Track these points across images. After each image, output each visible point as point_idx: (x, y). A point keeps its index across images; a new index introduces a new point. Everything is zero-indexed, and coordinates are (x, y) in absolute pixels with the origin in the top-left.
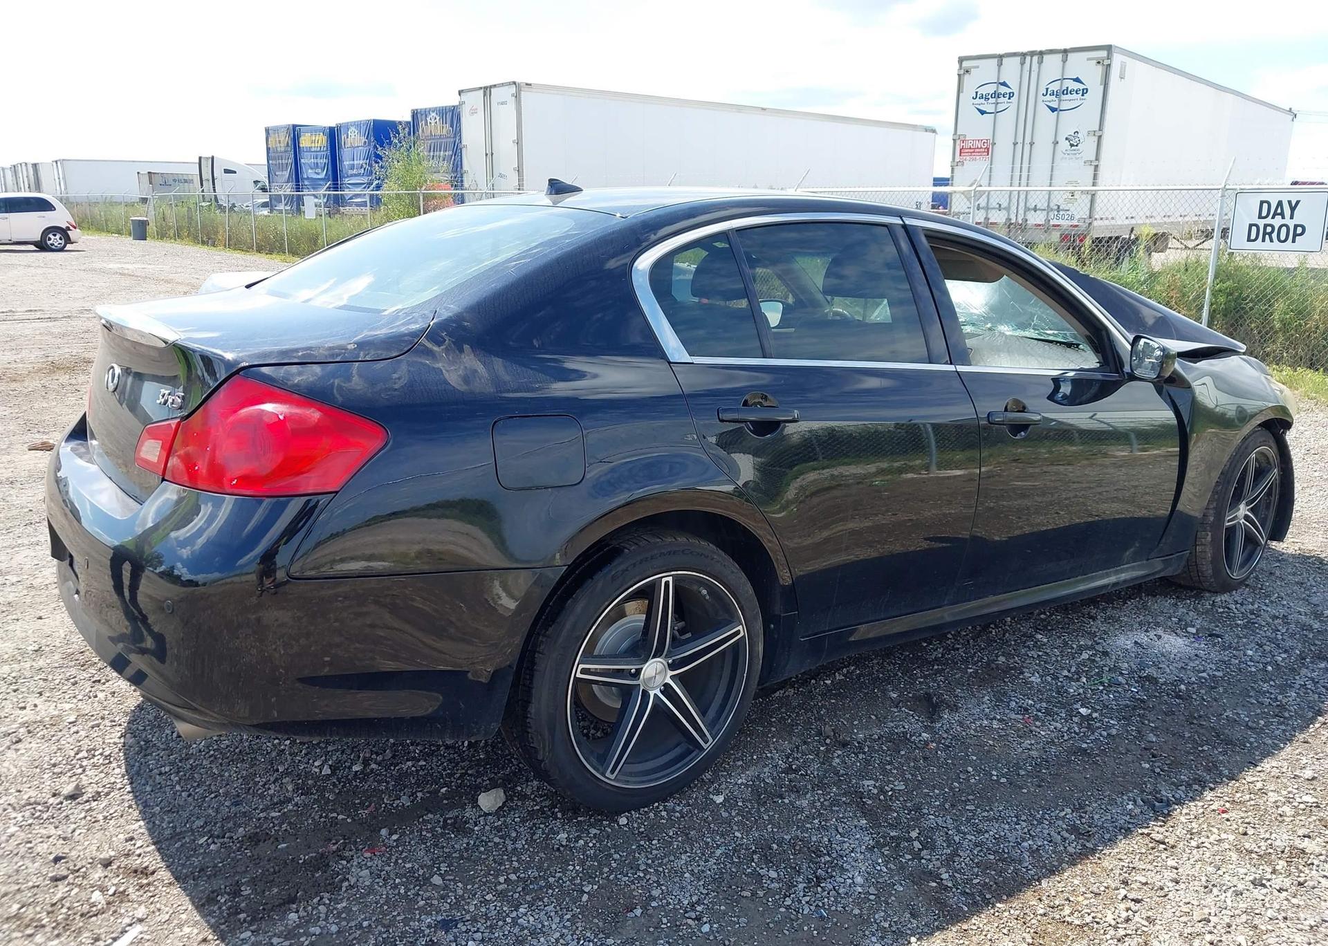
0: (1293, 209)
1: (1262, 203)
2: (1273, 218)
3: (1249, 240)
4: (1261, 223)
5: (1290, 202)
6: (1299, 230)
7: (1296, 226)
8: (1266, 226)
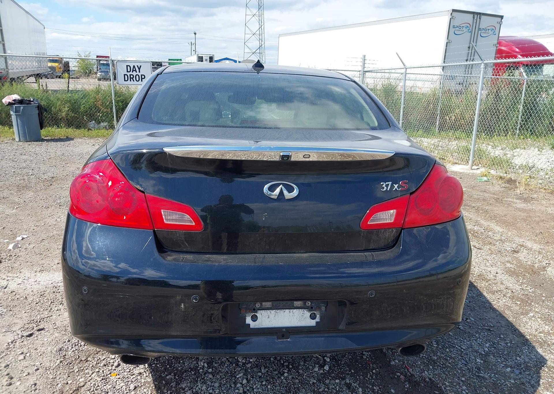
0: (139, 69)
1: (127, 66)
2: (132, 72)
3: (125, 80)
4: (128, 74)
5: (138, 66)
6: (143, 77)
7: (142, 75)
8: (130, 75)
